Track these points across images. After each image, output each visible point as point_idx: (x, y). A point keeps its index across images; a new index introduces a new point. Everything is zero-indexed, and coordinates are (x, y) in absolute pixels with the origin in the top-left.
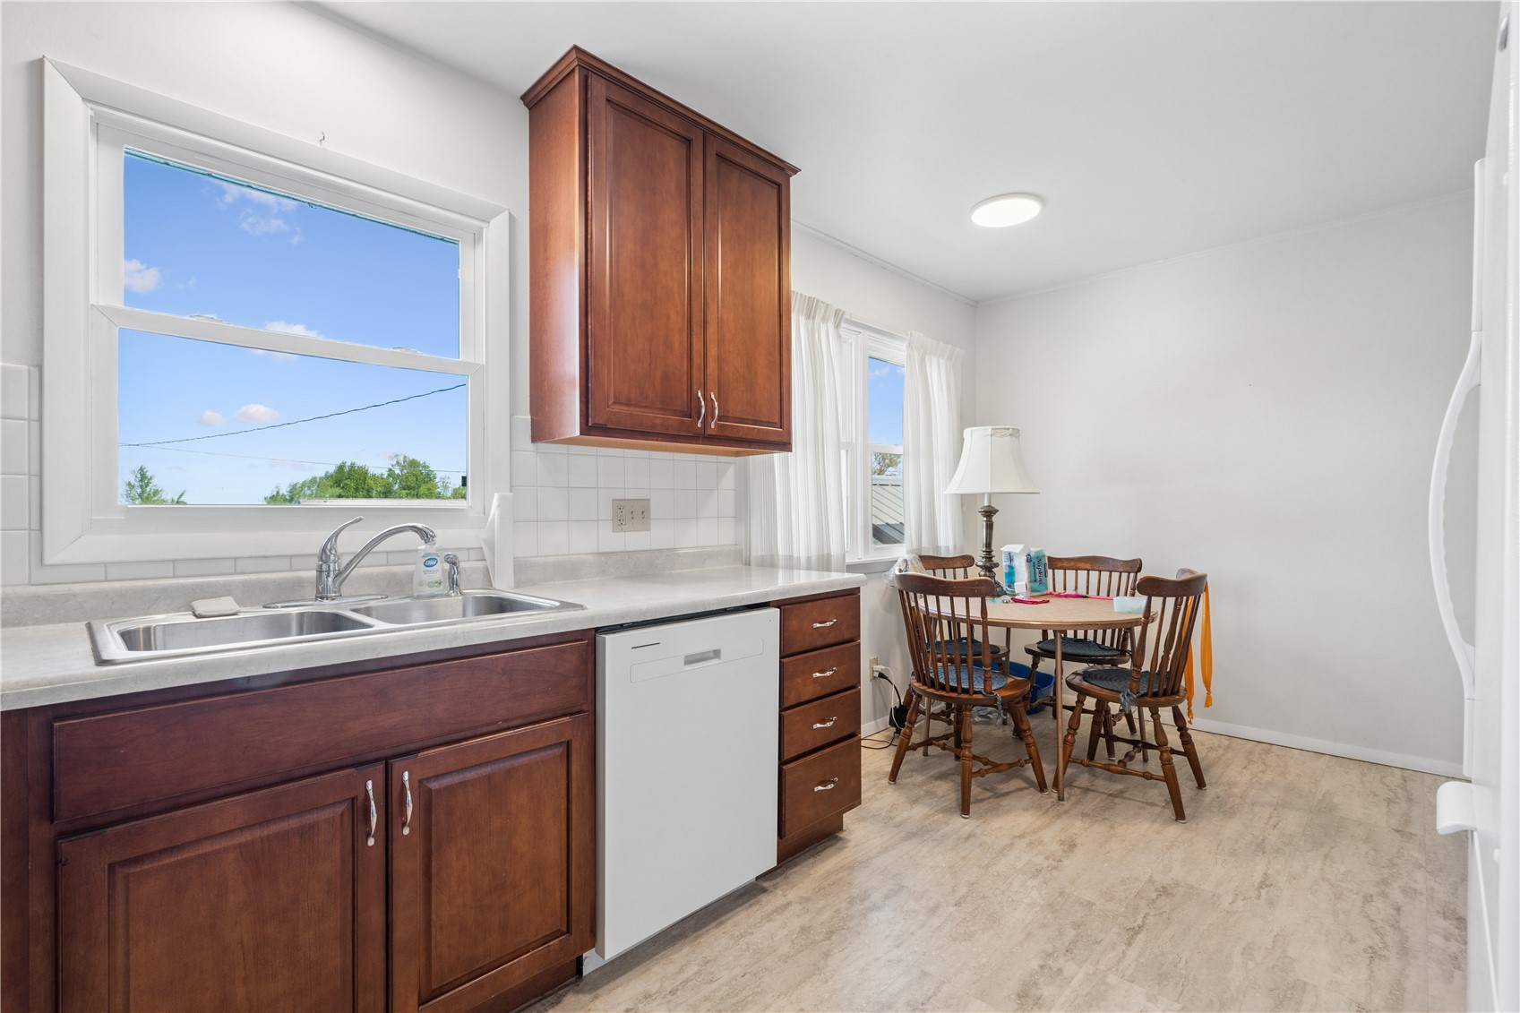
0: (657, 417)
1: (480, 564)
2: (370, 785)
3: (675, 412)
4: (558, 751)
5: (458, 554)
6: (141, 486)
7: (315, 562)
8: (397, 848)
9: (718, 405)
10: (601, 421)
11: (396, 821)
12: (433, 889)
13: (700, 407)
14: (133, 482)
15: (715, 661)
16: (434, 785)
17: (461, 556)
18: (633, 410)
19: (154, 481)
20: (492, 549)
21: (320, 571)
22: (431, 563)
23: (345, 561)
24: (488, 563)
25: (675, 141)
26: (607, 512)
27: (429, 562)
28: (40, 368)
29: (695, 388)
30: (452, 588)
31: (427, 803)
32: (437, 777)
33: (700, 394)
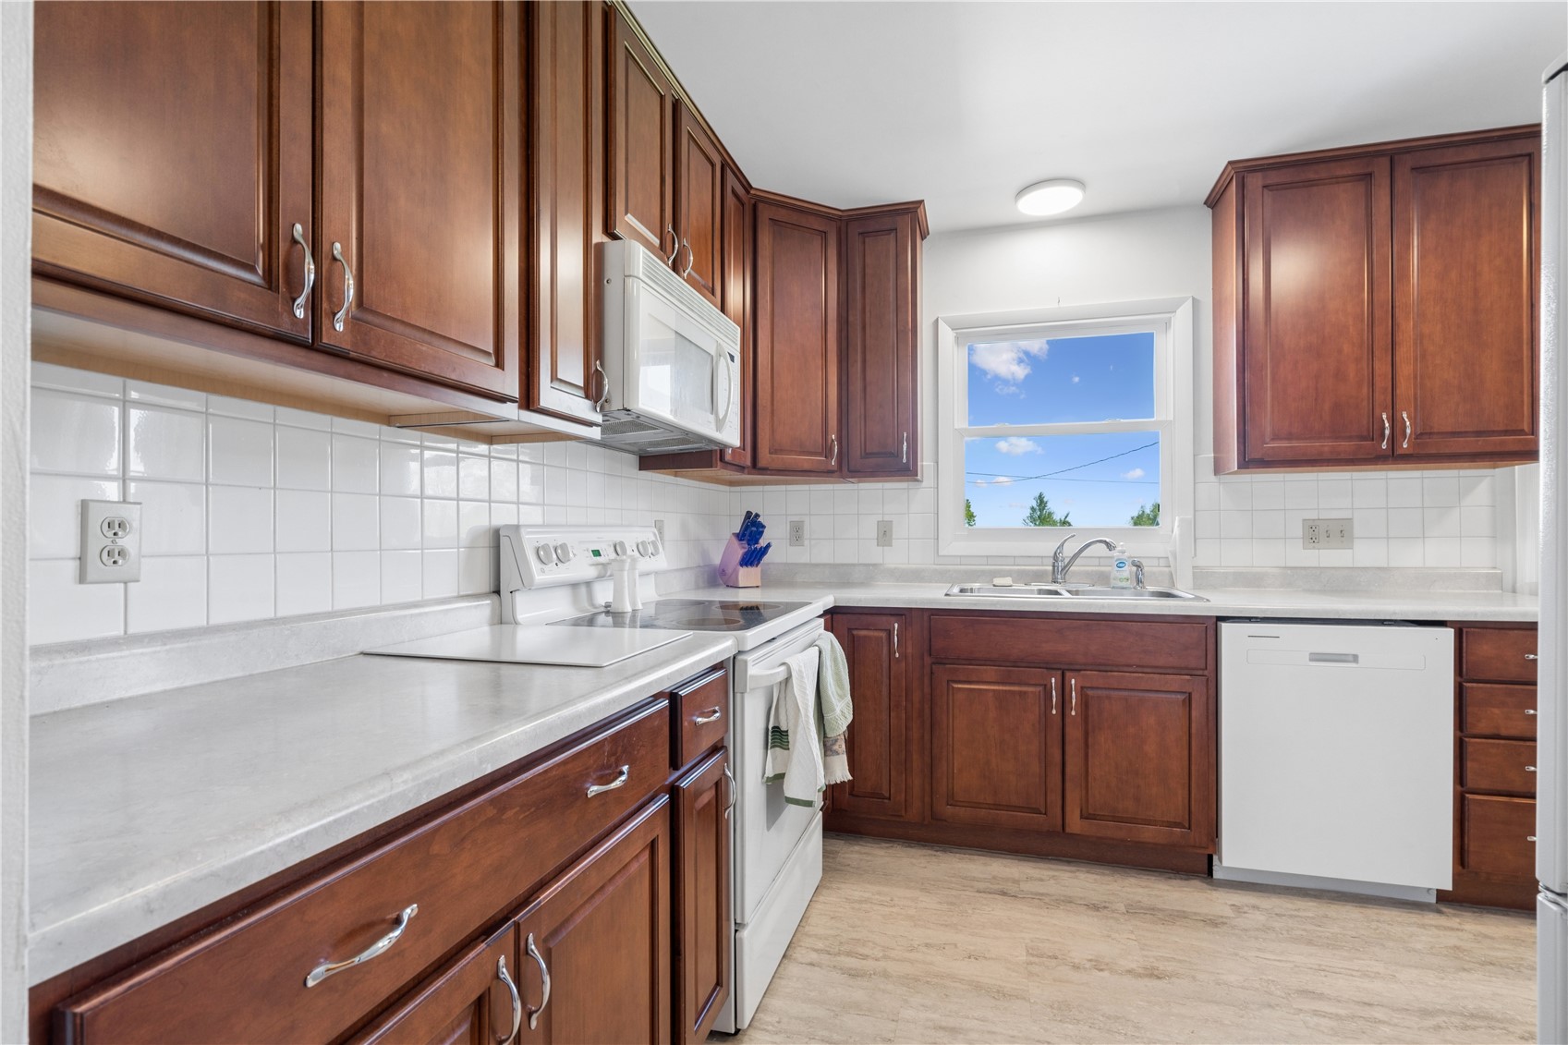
0: (1326, 446)
1: (1166, 569)
2: (1053, 680)
3: (1350, 438)
4: (1181, 697)
5: (1142, 561)
6: (1040, 510)
7: (1052, 560)
8: (1068, 720)
9: (1410, 424)
10: (1257, 456)
11: (1067, 705)
12: (1090, 754)
13: (1384, 428)
14: (1035, 506)
15: (1354, 665)
16: (1090, 693)
17: (1144, 563)
18: (1295, 444)
19: (1049, 505)
20: (1175, 558)
21: (1054, 566)
22: (1121, 565)
23: (1067, 561)
24: (1172, 569)
25: (1349, 184)
26: (1298, 530)
27: (1121, 564)
28: (937, 463)
29: (1377, 412)
30: (1138, 584)
31: (1085, 703)
32: (1092, 688)
33: (1384, 416)
